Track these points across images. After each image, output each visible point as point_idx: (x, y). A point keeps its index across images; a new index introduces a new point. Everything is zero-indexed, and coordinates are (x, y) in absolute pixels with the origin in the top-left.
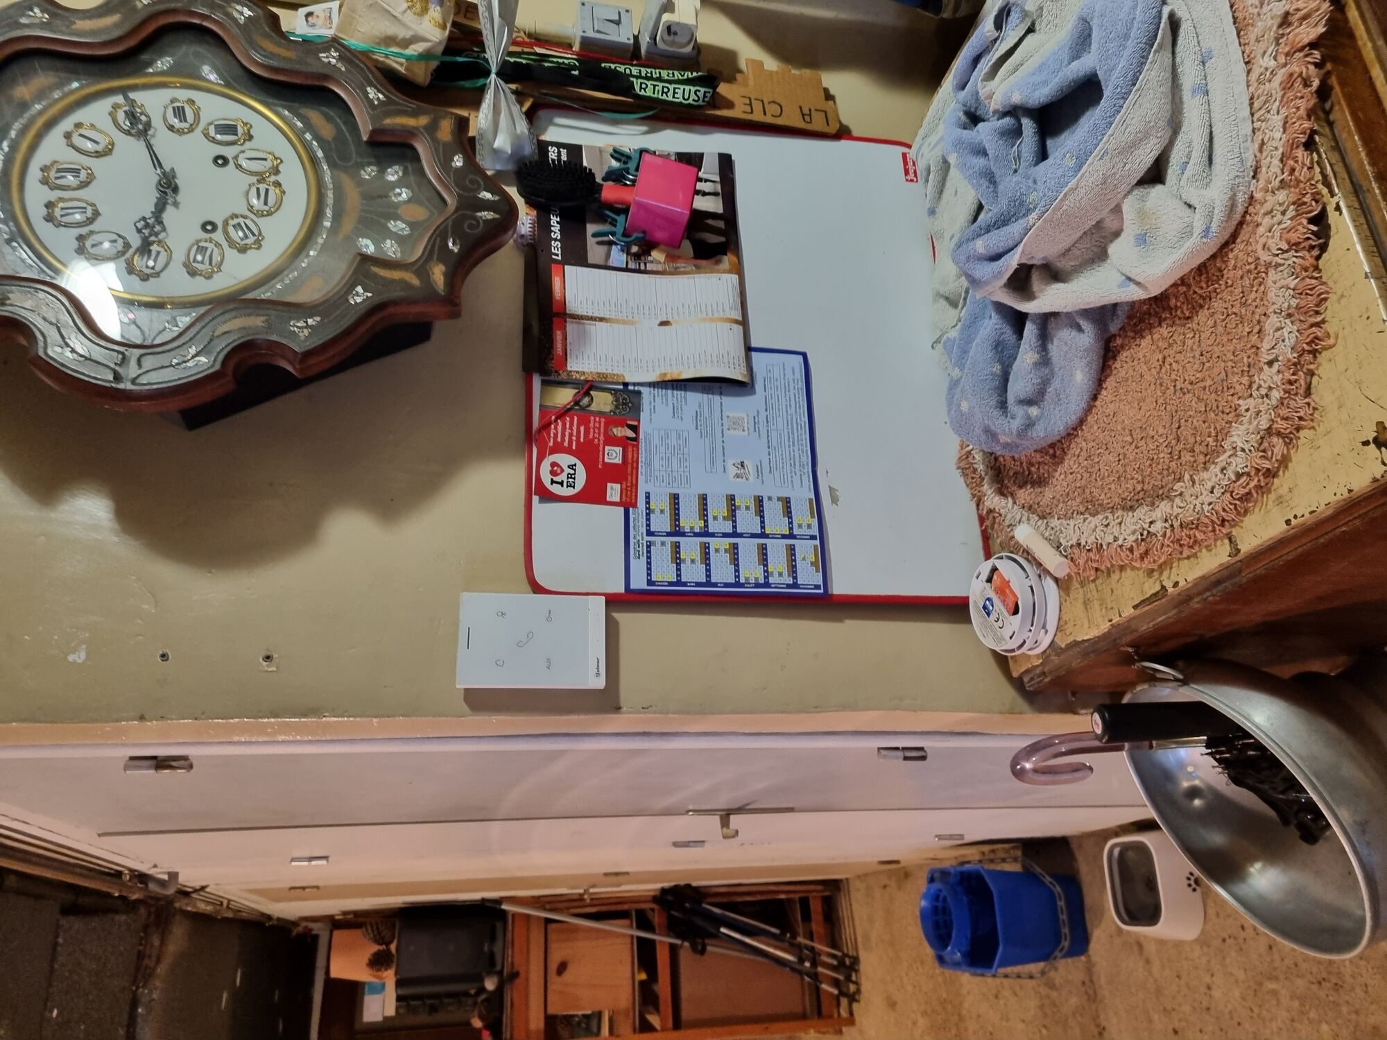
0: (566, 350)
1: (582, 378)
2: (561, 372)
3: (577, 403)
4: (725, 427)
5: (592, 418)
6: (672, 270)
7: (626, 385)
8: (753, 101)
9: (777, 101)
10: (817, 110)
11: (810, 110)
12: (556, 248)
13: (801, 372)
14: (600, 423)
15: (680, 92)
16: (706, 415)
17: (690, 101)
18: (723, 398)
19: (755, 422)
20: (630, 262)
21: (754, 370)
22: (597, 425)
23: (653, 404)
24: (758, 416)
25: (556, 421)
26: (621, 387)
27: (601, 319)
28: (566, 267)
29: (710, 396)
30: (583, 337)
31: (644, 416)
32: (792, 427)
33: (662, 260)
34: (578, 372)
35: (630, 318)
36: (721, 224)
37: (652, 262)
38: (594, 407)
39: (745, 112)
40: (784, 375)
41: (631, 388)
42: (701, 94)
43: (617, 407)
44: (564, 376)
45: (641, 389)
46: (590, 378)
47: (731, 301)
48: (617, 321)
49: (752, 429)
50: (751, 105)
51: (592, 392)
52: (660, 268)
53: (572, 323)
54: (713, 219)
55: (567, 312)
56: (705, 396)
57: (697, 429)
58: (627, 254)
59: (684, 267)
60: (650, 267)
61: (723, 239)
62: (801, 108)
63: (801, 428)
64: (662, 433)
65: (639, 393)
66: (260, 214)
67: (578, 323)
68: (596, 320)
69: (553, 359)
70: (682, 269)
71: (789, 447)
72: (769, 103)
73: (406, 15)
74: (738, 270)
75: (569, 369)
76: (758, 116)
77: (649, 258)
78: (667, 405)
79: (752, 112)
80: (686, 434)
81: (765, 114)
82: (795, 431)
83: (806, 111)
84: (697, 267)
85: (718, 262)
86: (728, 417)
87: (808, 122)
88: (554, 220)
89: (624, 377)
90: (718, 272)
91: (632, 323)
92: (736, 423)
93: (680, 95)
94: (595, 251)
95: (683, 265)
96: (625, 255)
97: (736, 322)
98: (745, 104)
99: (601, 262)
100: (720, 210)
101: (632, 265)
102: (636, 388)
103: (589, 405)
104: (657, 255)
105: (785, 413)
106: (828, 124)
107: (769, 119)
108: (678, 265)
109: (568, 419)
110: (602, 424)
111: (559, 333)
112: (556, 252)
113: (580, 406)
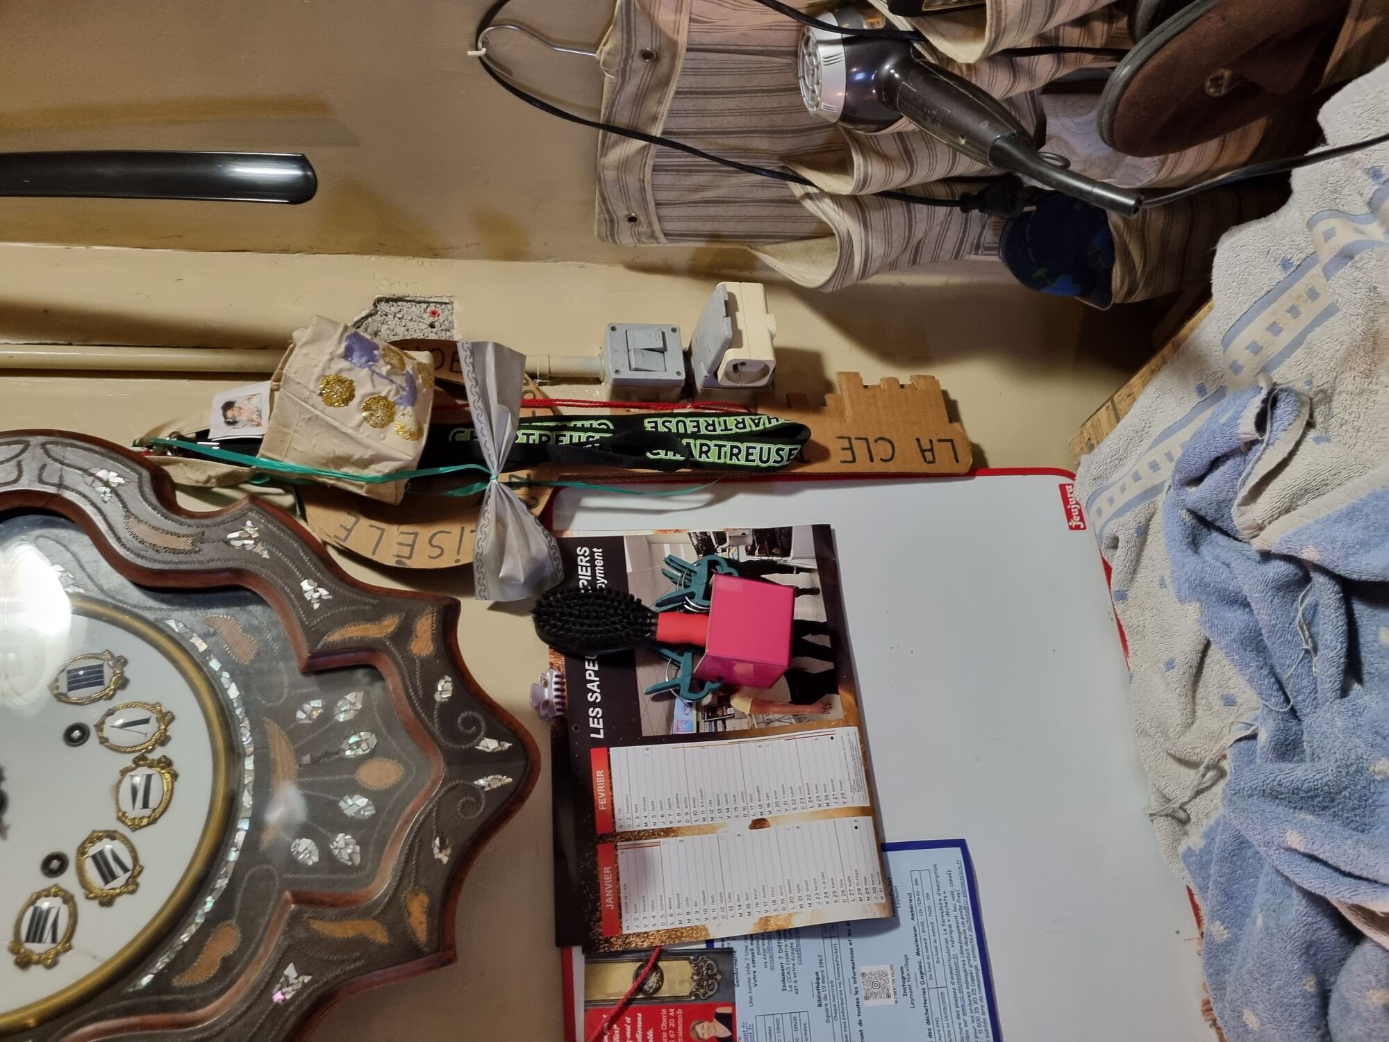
0: (619, 898)
1: (645, 945)
2: (612, 940)
3: (639, 988)
4: (862, 994)
5: (664, 1012)
6: (763, 726)
7: (710, 942)
8: (854, 442)
9: (887, 436)
10: (940, 441)
11: (931, 441)
12: (596, 720)
13: (962, 878)
14: (676, 1017)
15: (756, 452)
16: (832, 978)
17: (771, 463)
18: (854, 941)
19: (903, 978)
20: (702, 722)
21: (894, 884)
22: (672, 1024)
23: (752, 969)
24: (907, 964)
25: (610, 1027)
26: (704, 946)
27: (667, 832)
28: (611, 749)
29: (835, 941)
30: (644, 869)
31: (741, 994)
32: (959, 979)
33: (747, 712)
34: (638, 935)
35: (709, 822)
36: (824, 641)
37: (732, 717)
38: (665, 992)
39: (845, 462)
40: (938, 886)
41: (717, 945)
42: (784, 454)
43: (700, 985)
44: (618, 945)
45: (733, 944)
46: (657, 943)
47: (853, 776)
48: (691, 831)
49: (900, 991)
50: (851, 448)
51: (661, 964)
52: (743, 725)
53: (626, 848)
54: (814, 634)
55: (618, 830)
56: (827, 941)
57: (820, 1005)
58: (698, 710)
59: (779, 720)
60: (731, 725)
61: (829, 666)
62: (918, 440)
63: (973, 981)
64: (769, 1020)
65: (730, 952)
66: (136, 826)
67: (635, 847)
68: (660, 836)
69: (600, 919)
70: (777, 724)
71: (958, 1017)
72: (876, 441)
73: (362, 429)
74: (856, 718)
75: (625, 932)
76: (862, 466)
77: (730, 711)
78: (772, 969)
79: (854, 461)
80: (804, 1016)
81: (872, 460)
82: (964, 986)
83: (926, 446)
84: (799, 719)
85: (828, 707)
86: (863, 974)
87: (930, 462)
88: (591, 669)
89: (706, 930)
90: (829, 725)
91: (712, 830)
92: (877, 984)
93: (756, 457)
94: (651, 715)
95: (777, 716)
96: (694, 712)
97: (864, 811)
98: (844, 449)
99: (661, 732)
100: (823, 619)
101: (705, 728)
102: (726, 946)
103: (658, 989)
104: (740, 704)
105: (946, 955)
106: (957, 461)
107: (878, 467)
108: (771, 717)
109: (628, 1020)
110: (680, 1019)
111: (607, 870)
112: (596, 726)
113: (645, 992)
